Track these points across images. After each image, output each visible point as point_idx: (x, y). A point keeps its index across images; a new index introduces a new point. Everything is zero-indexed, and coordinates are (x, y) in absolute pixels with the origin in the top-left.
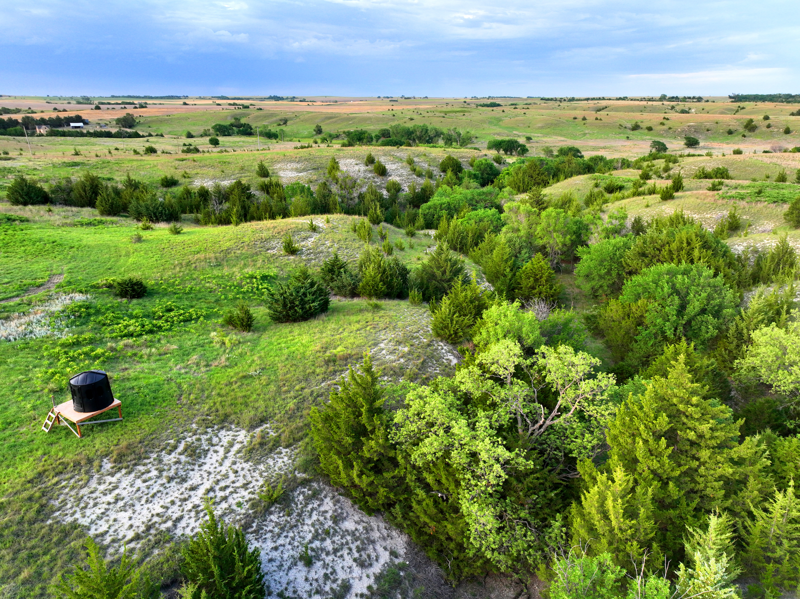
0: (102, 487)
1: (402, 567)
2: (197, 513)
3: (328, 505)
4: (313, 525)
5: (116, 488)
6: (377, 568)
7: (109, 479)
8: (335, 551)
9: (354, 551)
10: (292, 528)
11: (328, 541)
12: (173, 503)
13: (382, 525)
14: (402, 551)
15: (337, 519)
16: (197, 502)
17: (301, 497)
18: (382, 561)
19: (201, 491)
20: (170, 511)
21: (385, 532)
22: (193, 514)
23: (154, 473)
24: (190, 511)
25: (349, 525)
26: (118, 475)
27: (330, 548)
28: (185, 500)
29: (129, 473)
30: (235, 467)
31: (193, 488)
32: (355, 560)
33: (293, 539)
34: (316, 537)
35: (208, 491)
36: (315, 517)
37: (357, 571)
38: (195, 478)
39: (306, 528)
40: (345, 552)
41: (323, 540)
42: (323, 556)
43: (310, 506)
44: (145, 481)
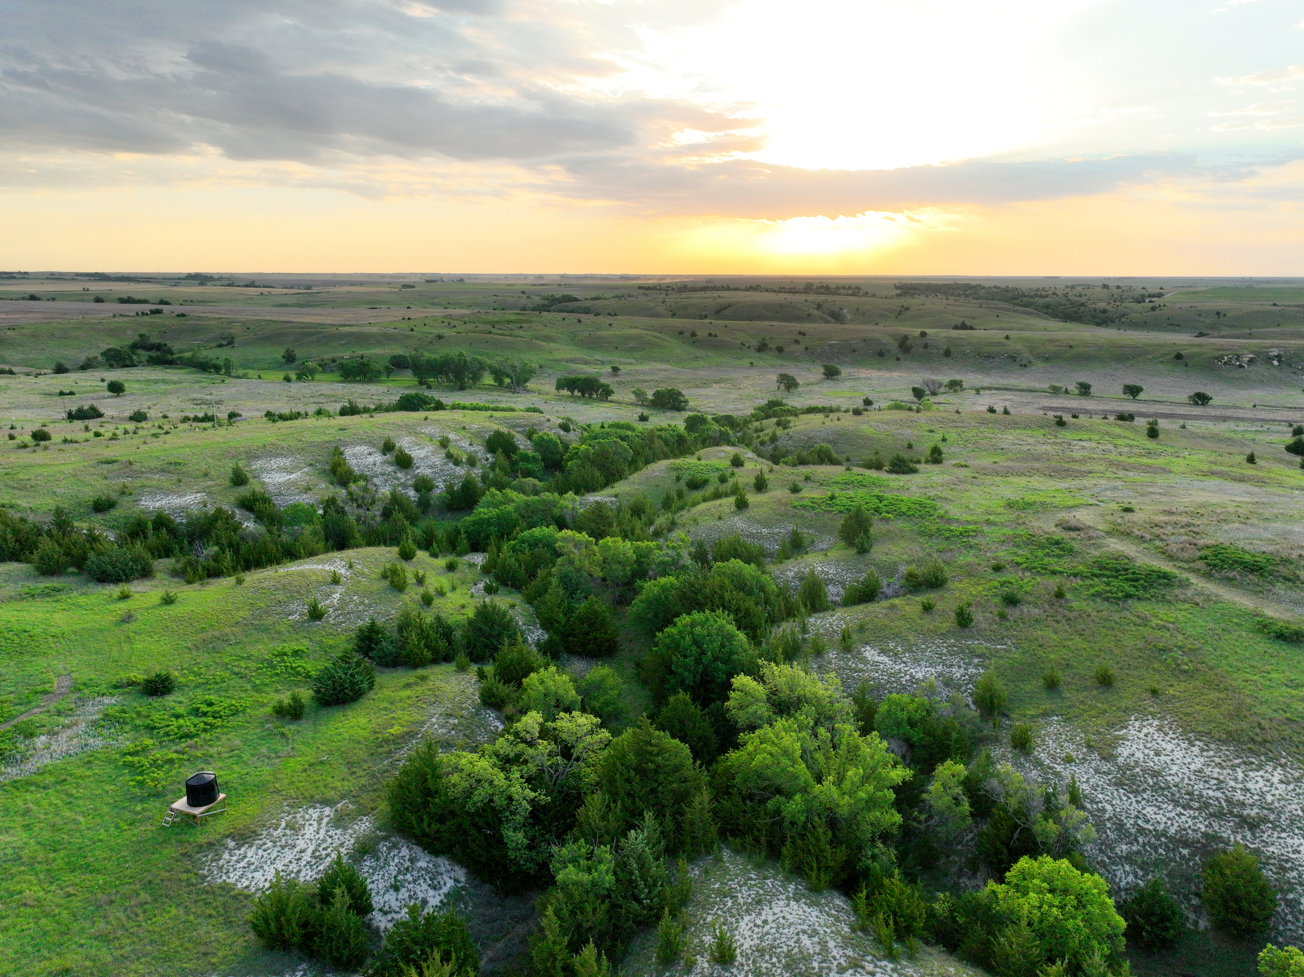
0: (235, 858)
1: (463, 888)
2: (311, 866)
3: (405, 851)
4: (396, 866)
5: (245, 857)
6: (445, 890)
7: (237, 852)
8: (414, 881)
9: (428, 880)
10: (381, 868)
11: (409, 875)
12: (290, 862)
13: (447, 863)
14: (463, 879)
15: (412, 860)
16: (309, 859)
17: (385, 849)
18: (448, 885)
19: (309, 852)
20: (290, 868)
21: (449, 868)
22: (308, 867)
23: (270, 844)
24: (305, 866)
25: (422, 864)
26: (243, 849)
27: (411, 879)
28: (299, 859)
29: (250, 847)
30: (330, 833)
31: (302, 851)
32: (429, 885)
33: (383, 875)
34: (399, 872)
35: (314, 852)
36: (396, 860)
37: (431, 892)
38: (301, 844)
39: (391, 868)
40: (422, 881)
41: (405, 874)
42: (406, 884)
43: (392, 854)
44: (265, 851)
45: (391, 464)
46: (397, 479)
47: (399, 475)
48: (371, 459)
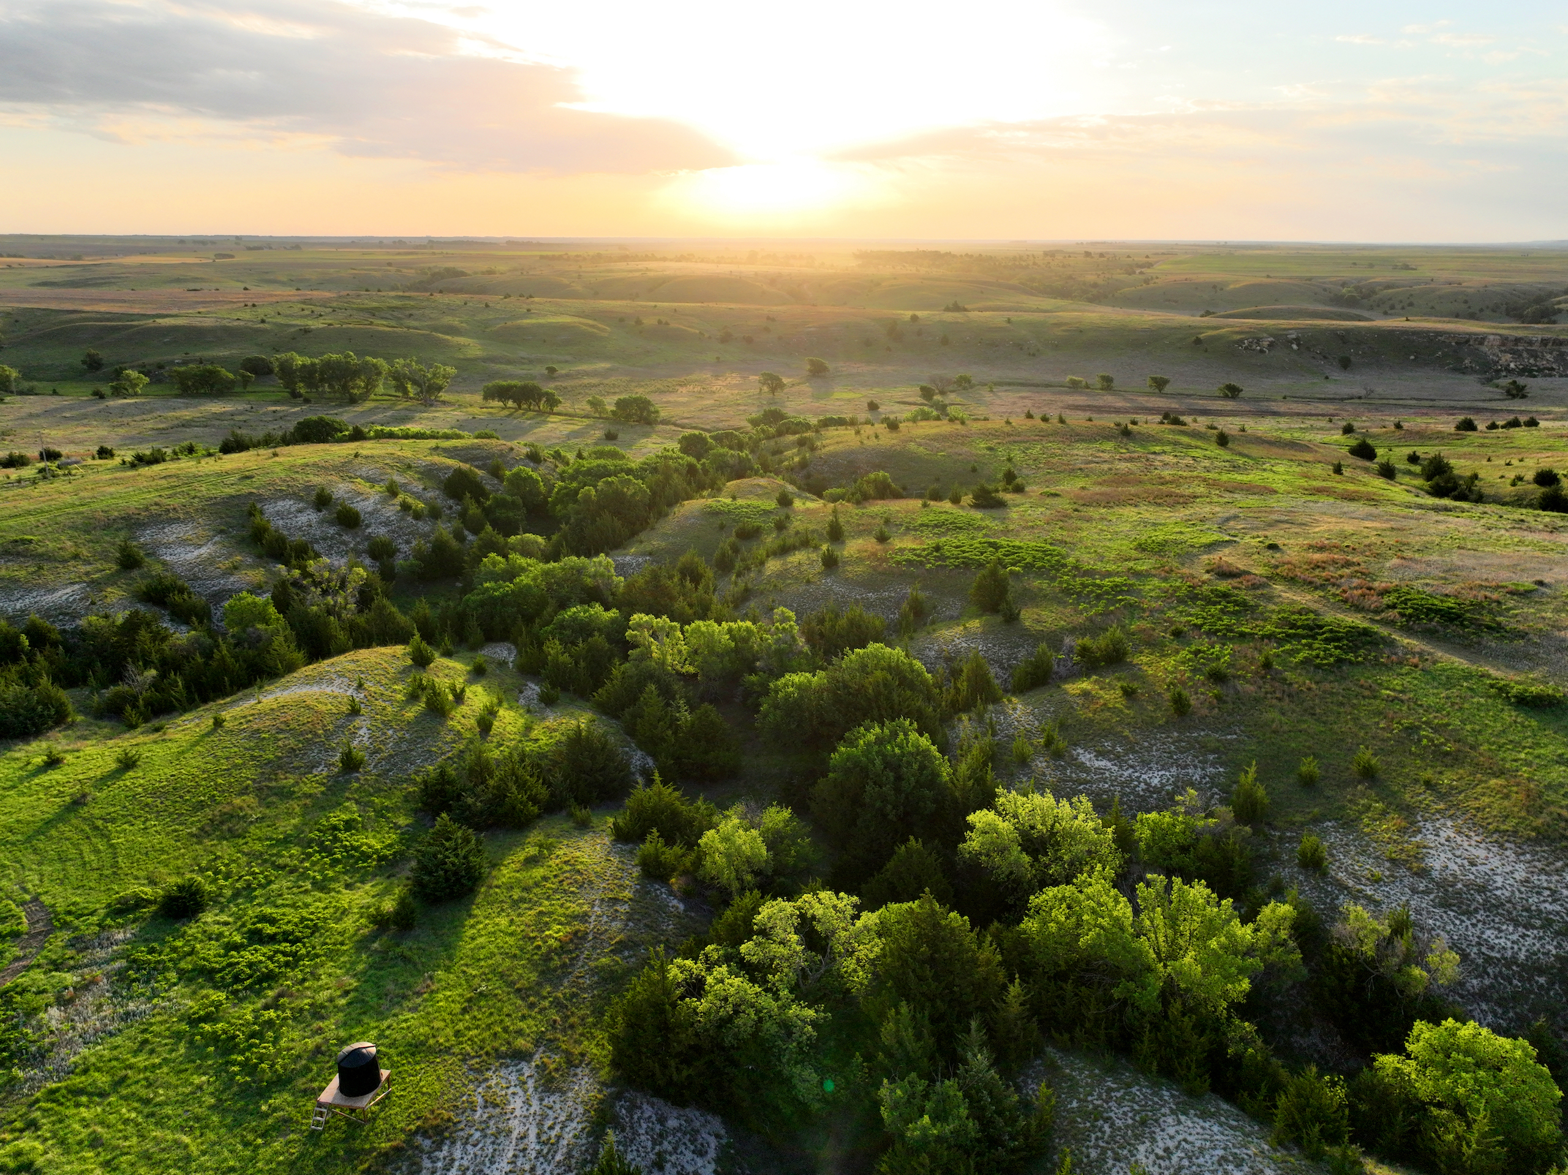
0: (440, 1164)
1: (729, 1146)
2: (545, 1157)
3: (648, 1111)
4: (647, 1133)
5: (453, 1160)
6: (712, 1154)
7: (441, 1155)
8: (675, 1149)
9: (689, 1144)
10: (632, 1141)
11: (666, 1143)
12: (515, 1156)
13: (697, 1114)
14: (723, 1132)
15: (662, 1120)
16: (538, 1147)
17: (624, 1111)
18: (713, 1146)
19: (532, 1137)
20: (519, 1164)
21: (702, 1119)
22: (541, 1159)
23: (478, 1135)
24: (536, 1158)
25: (672, 1123)
26: (446, 1148)
27: (670, 1148)
28: (524, 1150)
29: (453, 1143)
30: (545, 1102)
31: (523, 1137)
32: (694, 1152)
33: (638, 1151)
34: (654, 1143)
35: (538, 1136)
36: (644, 1126)
37: (700, 1162)
38: (516, 1126)
39: (643, 1138)
40: (682, 1148)
41: (661, 1144)
42: (668, 1157)
43: (636, 1117)
44: (475, 1146)
45: (331, 523)
46: (345, 543)
47: (345, 538)
48: (303, 519)
